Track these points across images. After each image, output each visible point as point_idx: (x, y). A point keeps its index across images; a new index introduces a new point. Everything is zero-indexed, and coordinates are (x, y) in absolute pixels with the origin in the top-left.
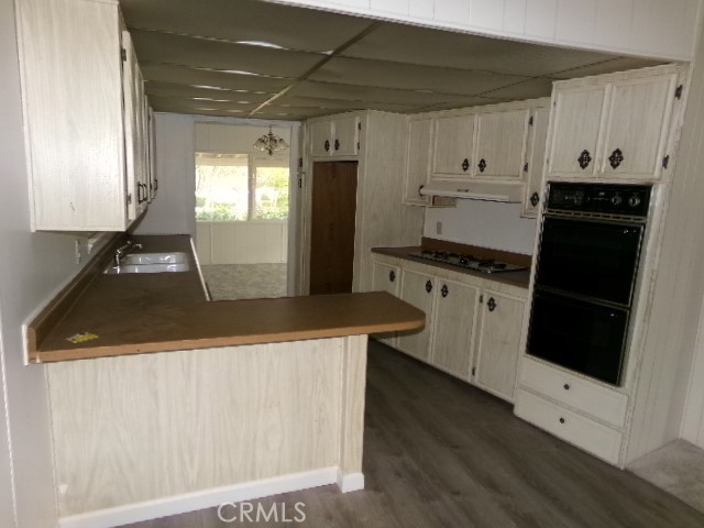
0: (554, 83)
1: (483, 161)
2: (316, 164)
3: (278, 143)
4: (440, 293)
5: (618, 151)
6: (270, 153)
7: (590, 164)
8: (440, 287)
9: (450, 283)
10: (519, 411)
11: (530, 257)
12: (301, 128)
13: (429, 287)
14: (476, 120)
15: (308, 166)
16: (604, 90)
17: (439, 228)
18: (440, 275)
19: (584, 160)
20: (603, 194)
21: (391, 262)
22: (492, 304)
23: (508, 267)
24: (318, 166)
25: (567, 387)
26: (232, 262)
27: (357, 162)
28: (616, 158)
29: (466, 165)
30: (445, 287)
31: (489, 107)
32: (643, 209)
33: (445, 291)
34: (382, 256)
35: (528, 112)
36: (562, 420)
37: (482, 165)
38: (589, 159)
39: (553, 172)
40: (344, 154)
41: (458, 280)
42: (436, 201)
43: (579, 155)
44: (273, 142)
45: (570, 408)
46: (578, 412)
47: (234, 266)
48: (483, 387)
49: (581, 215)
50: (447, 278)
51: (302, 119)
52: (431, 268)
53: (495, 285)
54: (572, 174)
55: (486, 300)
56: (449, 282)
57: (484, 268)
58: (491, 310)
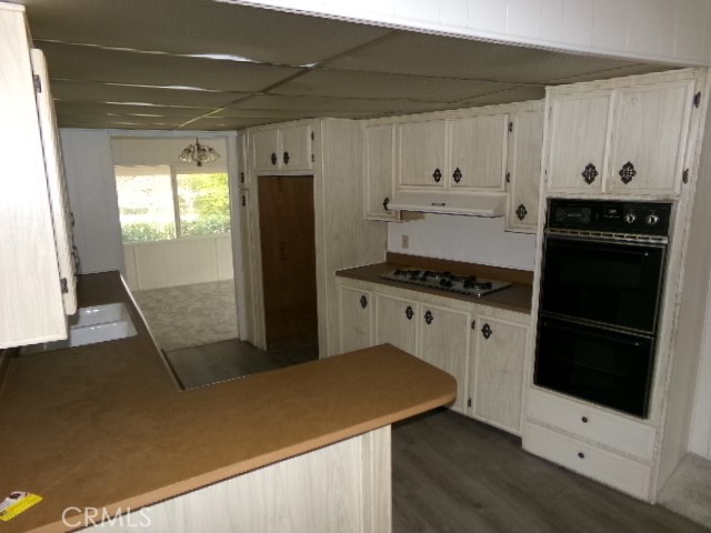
0: (548, 88)
1: (458, 171)
2: (261, 179)
3: (207, 153)
4: (423, 320)
5: (629, 165)
6: (199, 164)
7: (597, 178)
8: (423, 314)
9: (435, 309)
10: (528, 445)
11: (531, 273)
12: (239, 139)
13: (410, 313)
14: (446, 125)
15: (251, 182)
16: (609, 96)
17: (405, 241)
18: (422, 301)
19: (590, 174)
20: (614, 211)
21: (361, 287)
22: (486, 331)
23: (495, 286)
24: (264, 181)
25: (585, 420)
26: (163, 285)
27: (312, 177)
28: (627, 173)
29: (437, 175)
30: (429, 313)
31: (462, 112)
32: (663, 228)
33: (429, 317)
34: (349, 280)
35: (506, 117)
36: (581, 455)
37: (457, 175)
38: (596, 174)
39: (552, 187)
40: (295, 169)
41: (444, 305)
42: (404, 215)
43: (583, 169)
44: (202, 153)
45: (588, 442)
46: (598, 445)
47: (166, 291)
48: (483, 419)
49: (592, 235)
50: (430, 303)
51: (240, 129)
52: (409, 292)
53: (488, 309)
54: (576, 190)
55: (479, 326)
56: (431, 307)
57: (471, 290)
58: (487, 337)
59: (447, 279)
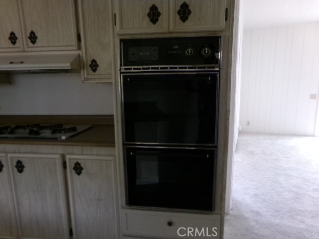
1: (32, 33)
5: (185, 6)
7: (160, 19)
11: (113, 116)
18: (11, 152)
19: (154, 15)
20: (176, 47)
22: (78, 169)
23: (80, 129)
28: (184, 12)
29: (13, 38)
30: (19, 162)
33: (20, 167)
37: (32, 37)
38: (158, 14)
41: (34, 153)
49: (161, 69)
53: (77, 149)
54: (142, 28)
55: (70, 165)
57: (57, 135)
58: (79, 173)
59: (35, 129)
